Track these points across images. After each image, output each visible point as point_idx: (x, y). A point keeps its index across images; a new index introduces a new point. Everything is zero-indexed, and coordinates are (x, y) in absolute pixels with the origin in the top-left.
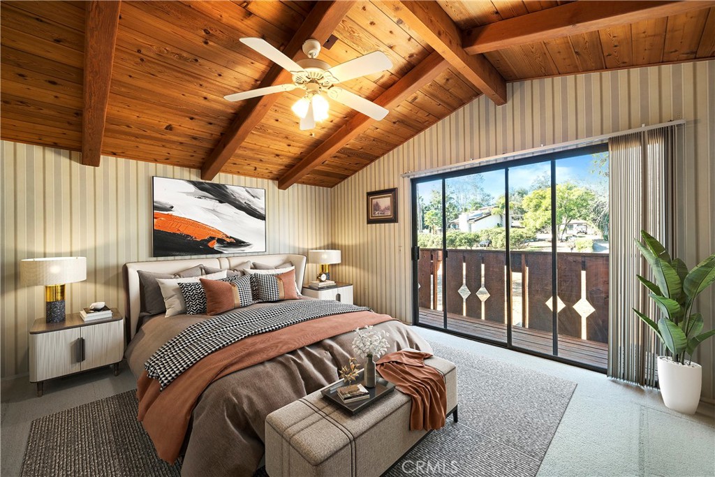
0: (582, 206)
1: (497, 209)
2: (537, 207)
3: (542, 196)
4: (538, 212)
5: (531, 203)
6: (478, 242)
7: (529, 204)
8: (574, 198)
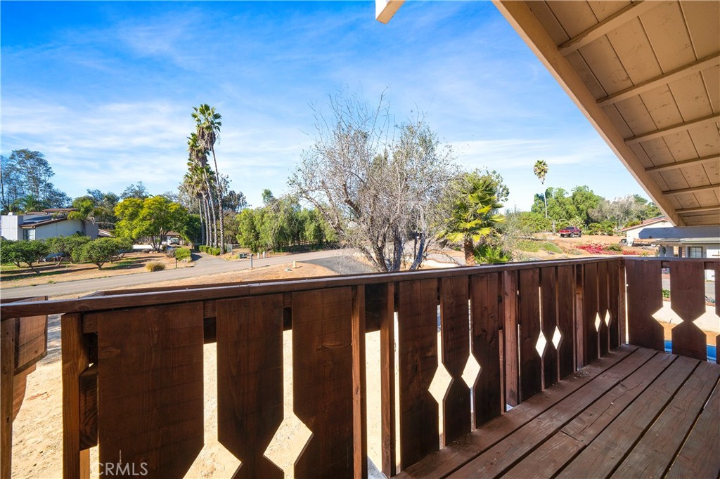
0: (179, 219)
1: (78, 213)
2: (133, 216)
3: (139, 205)
4: (135, 222)
5: (126, 211)
6: (45, 255)
7: (123, 212)
8: (172, 211)
